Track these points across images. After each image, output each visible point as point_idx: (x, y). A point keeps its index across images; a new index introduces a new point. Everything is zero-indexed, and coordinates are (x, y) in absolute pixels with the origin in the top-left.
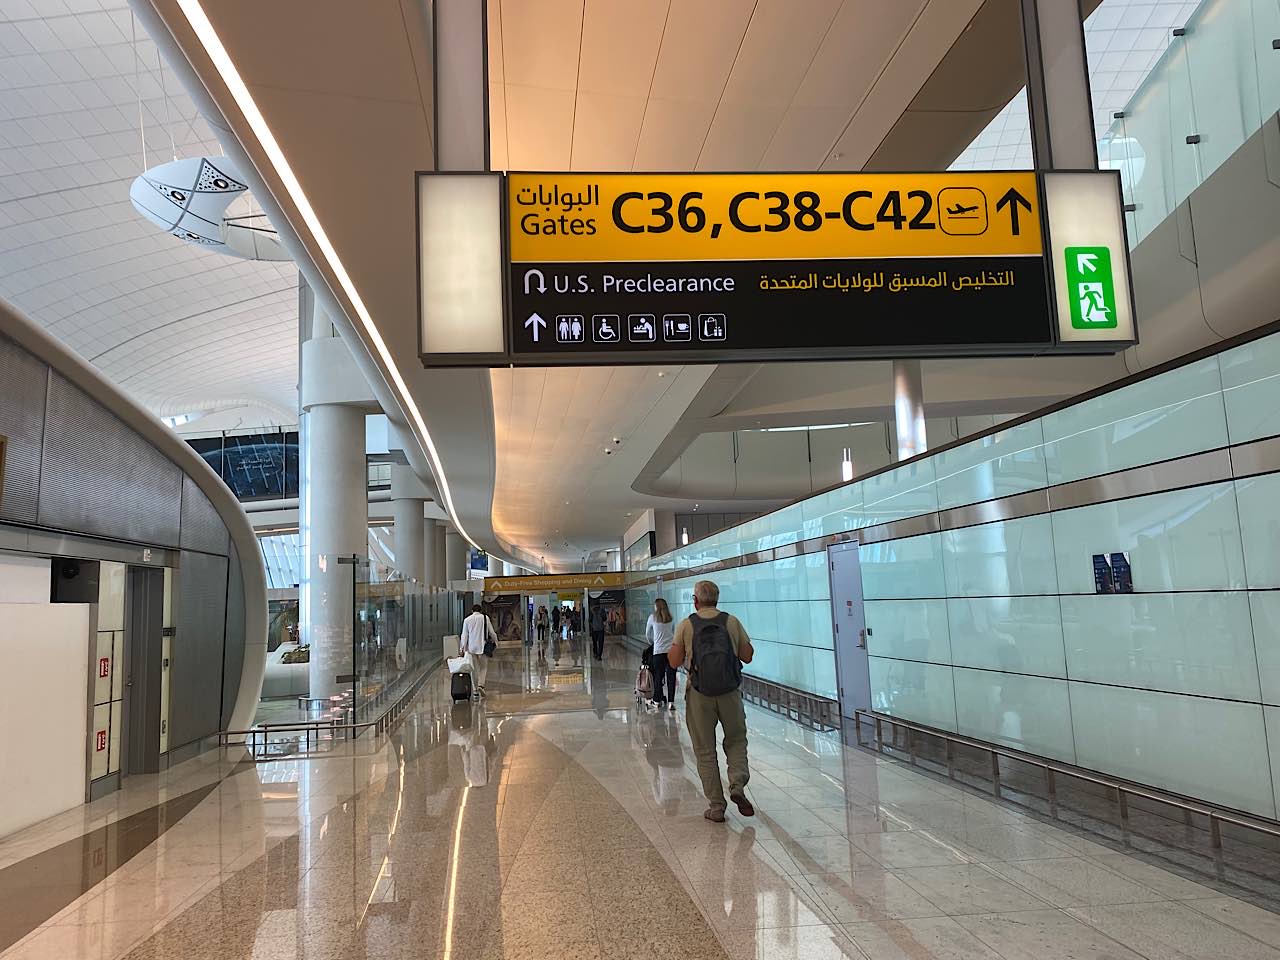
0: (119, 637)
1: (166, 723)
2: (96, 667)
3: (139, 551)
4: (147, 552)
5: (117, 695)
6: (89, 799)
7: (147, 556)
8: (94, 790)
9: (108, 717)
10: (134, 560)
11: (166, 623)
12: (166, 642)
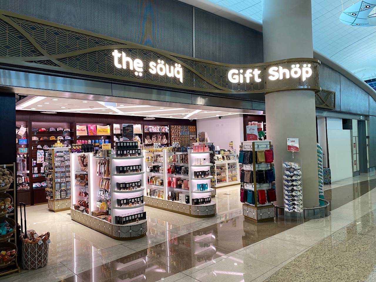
0: (357, 138)
1: (368, 161)
2: (353, 145)
3: (359, 116)
4: (361, 116)
5: (358, 152)
6: (354, 176)
7: (362, 118)
8: (355, 174)
9: (356, 157)
10: (359, 119)
11: (367, 135)
12: (367, 140)
